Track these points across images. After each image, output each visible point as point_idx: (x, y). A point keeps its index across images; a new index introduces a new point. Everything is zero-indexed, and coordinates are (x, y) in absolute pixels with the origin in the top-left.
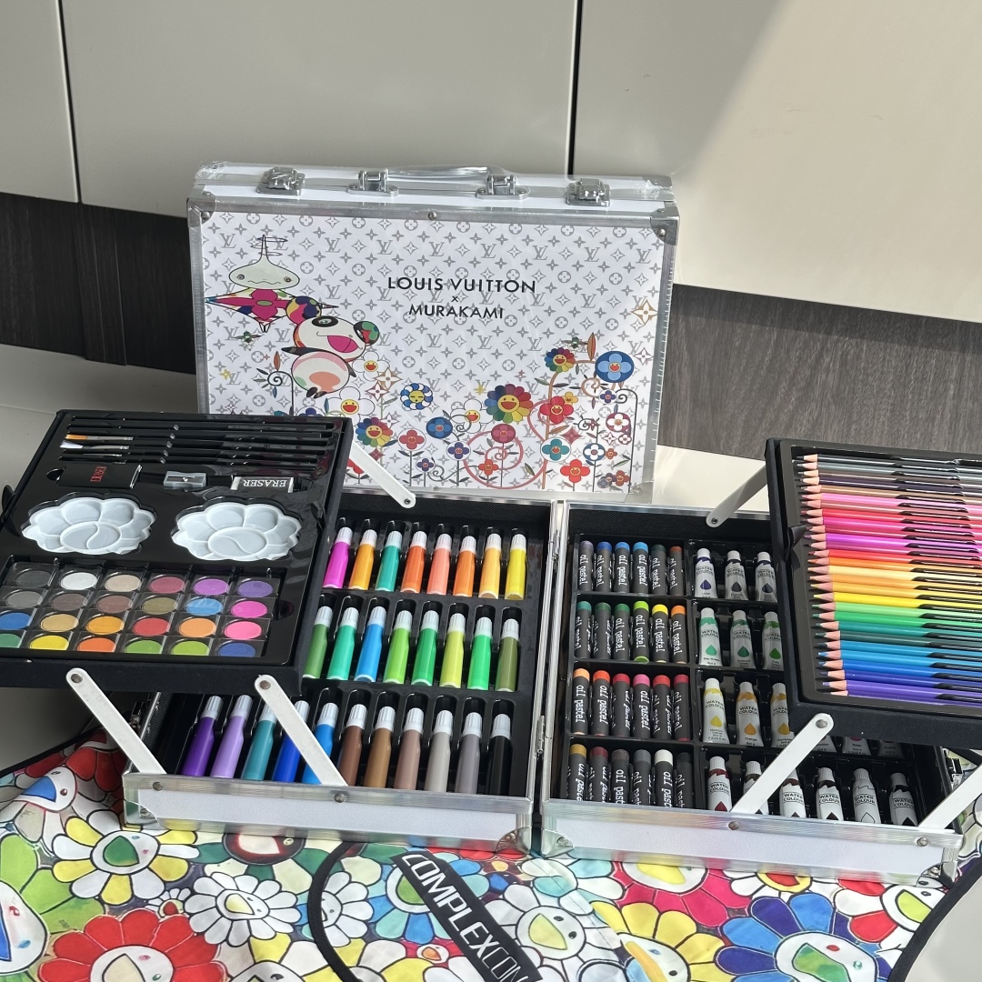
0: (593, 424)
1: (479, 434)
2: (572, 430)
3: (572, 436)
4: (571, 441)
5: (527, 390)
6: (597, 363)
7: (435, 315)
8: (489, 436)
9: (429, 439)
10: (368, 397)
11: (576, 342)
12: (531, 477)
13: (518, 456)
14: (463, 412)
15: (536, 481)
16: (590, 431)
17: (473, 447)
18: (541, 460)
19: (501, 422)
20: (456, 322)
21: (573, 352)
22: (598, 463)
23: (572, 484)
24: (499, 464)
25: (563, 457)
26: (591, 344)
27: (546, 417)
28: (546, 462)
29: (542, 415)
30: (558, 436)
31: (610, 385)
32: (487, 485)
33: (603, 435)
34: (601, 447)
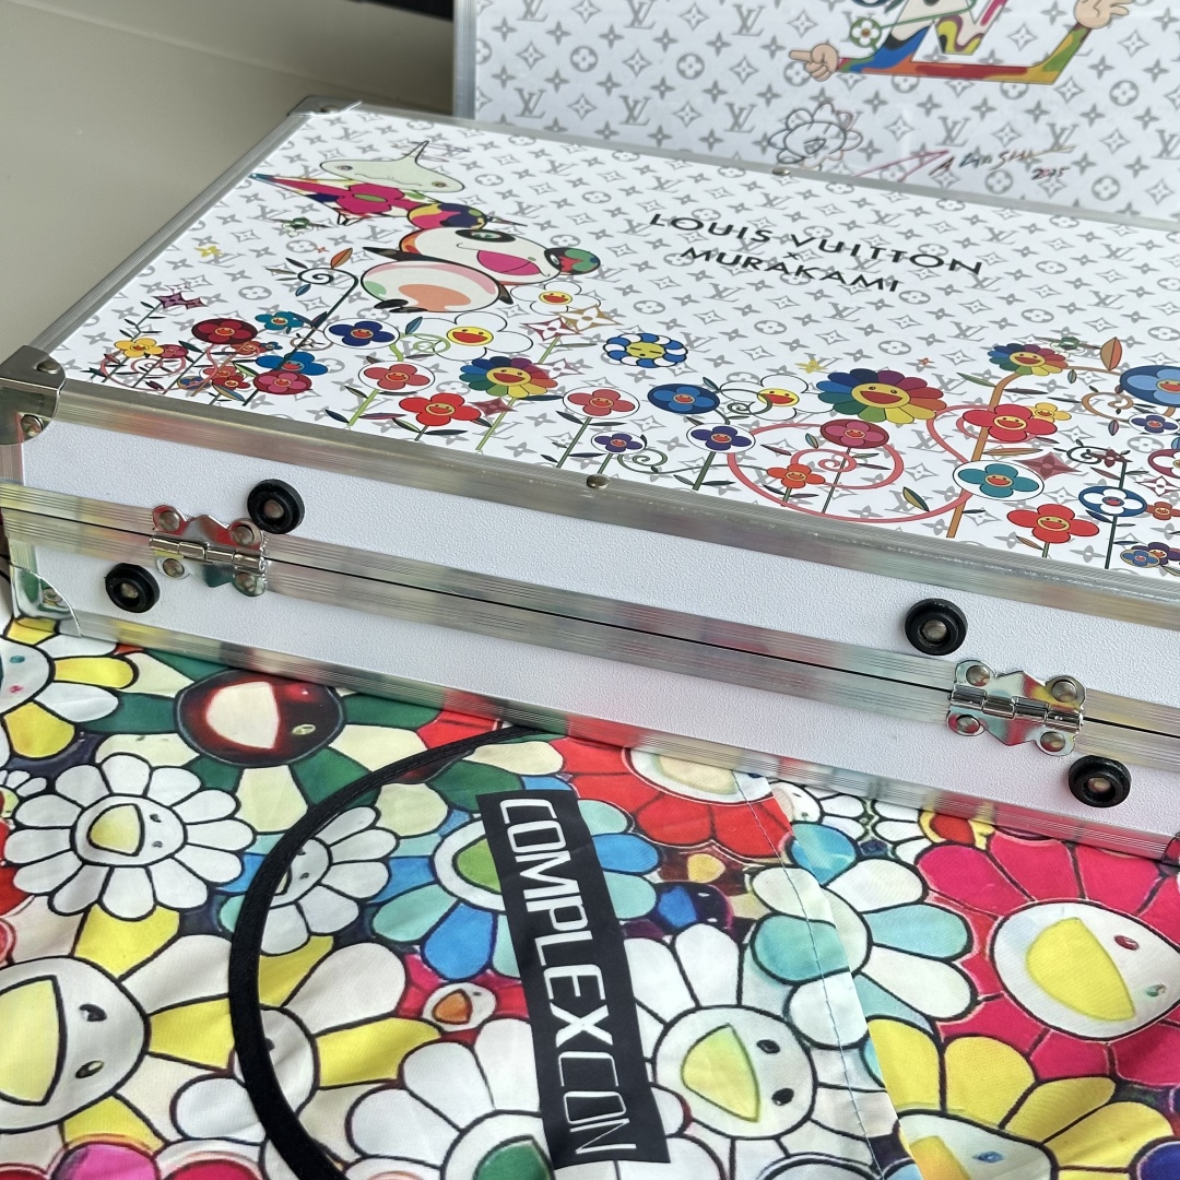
0: (1110, 457)
1: (787, 424)
2: (1049, 459)
3: (1048, 467)
4: (1045, 474)
5: (933, 383)
6: (1124, 377)
7: (738, 266)
8: (816, 432)
9: (649, 409)
10: (525, 332)
11: (1070, 342)
12: (919, 511)
13: (886, 475)
14: (758, 389)
15: (933, 520)
16: (1102, 466)
17: (761, 438)
18: (951, 489)
19: (855, 417)
20: (786, 281)
21: (1066, 355)
22: (1120, 520)
23: (1041, 544)
24: (830, 477)
25: (1017, 495)
26: (1112, 352)
27: (977, 429)
28: (966, 495)
29: (966, 425)
30: (1009, 460)
31: (1160, 410)
32: (784, 503)
33: (1139, 479)
34: (1130, 495)
